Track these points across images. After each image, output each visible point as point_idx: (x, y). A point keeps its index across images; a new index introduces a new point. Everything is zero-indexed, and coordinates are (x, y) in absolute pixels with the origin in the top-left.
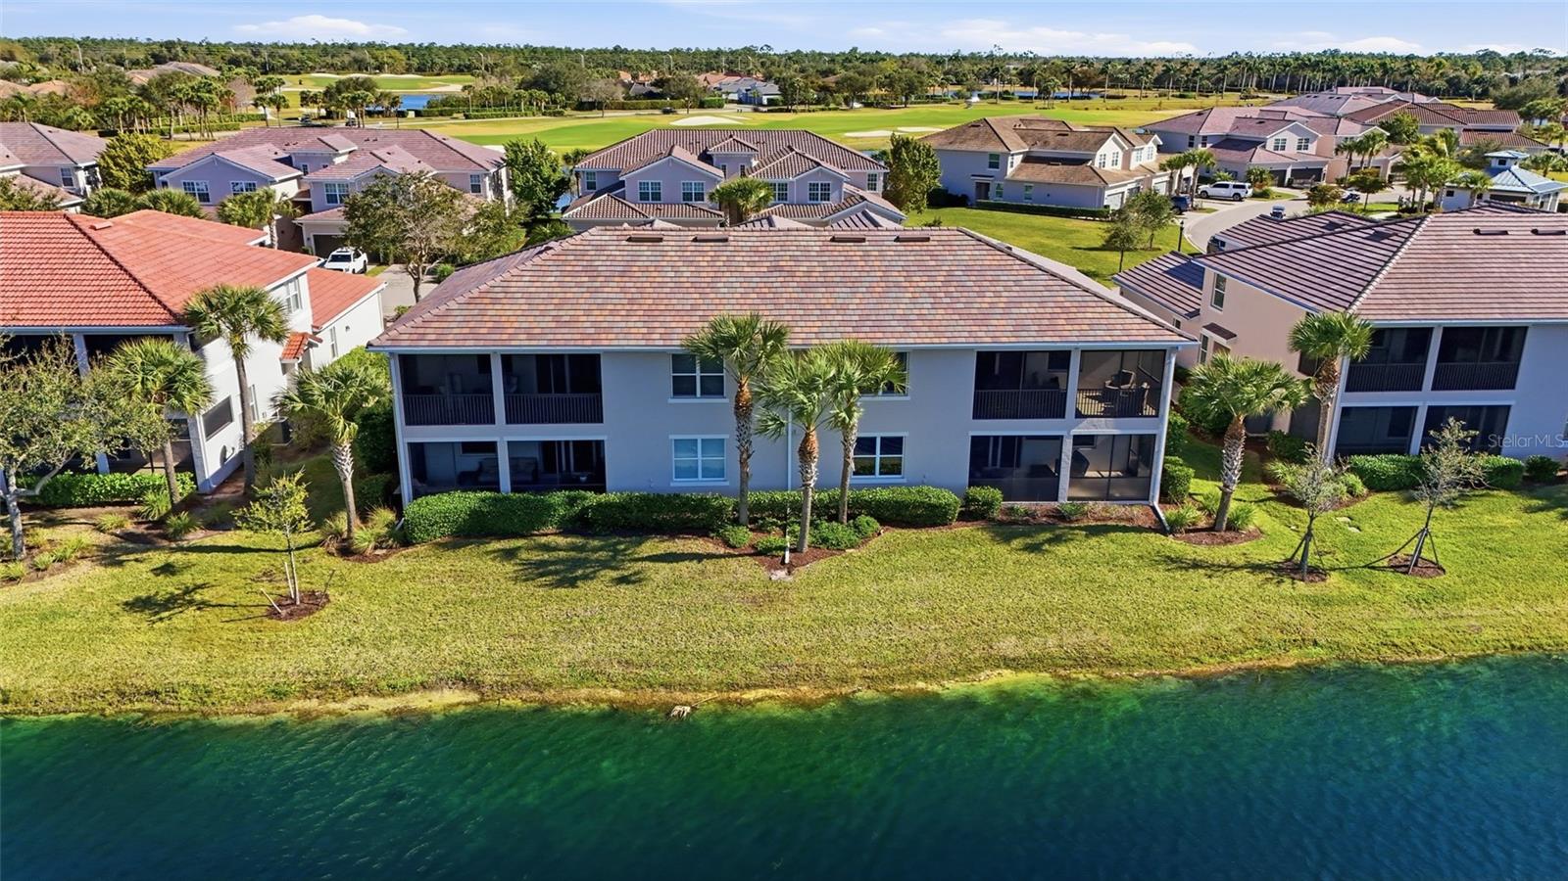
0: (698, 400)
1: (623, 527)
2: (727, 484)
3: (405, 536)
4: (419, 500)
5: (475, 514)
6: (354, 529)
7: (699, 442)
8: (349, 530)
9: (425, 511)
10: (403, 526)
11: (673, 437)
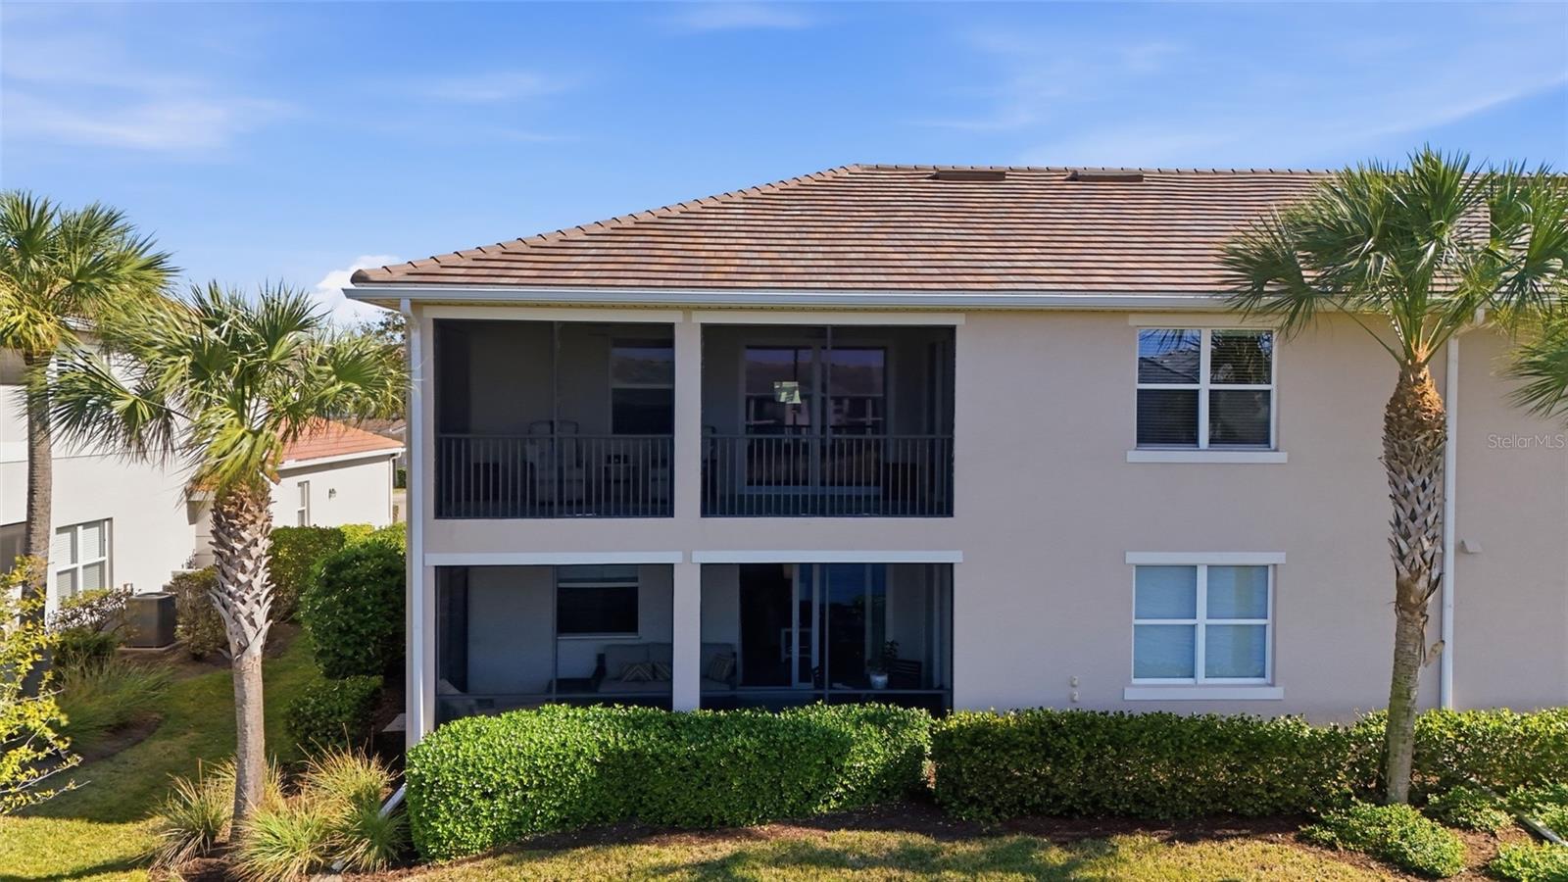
0: (1203, 455)
1: (1036, 810)
2: (1276, 693)
3: (405, 830)
4: (455, 725)
5: (612, 765)
6: (252, 809)
7: (1202, 576)
8: (239, 814)
9: (470, 750)
10: (402, 804)
11: (1136, 558)
